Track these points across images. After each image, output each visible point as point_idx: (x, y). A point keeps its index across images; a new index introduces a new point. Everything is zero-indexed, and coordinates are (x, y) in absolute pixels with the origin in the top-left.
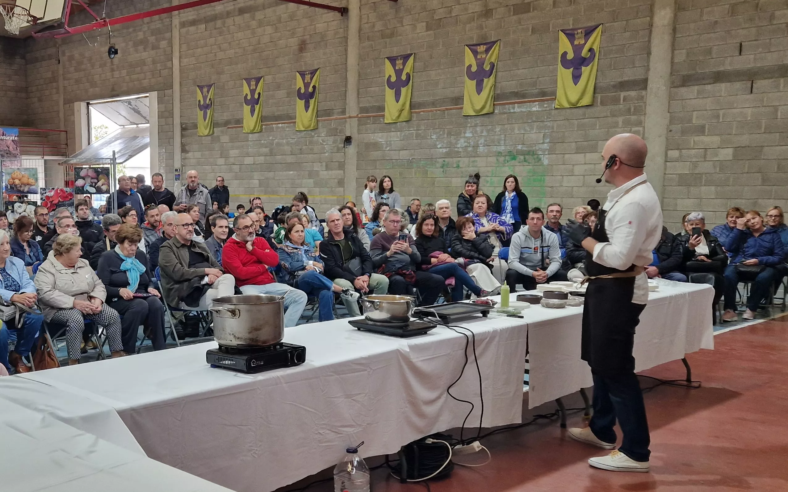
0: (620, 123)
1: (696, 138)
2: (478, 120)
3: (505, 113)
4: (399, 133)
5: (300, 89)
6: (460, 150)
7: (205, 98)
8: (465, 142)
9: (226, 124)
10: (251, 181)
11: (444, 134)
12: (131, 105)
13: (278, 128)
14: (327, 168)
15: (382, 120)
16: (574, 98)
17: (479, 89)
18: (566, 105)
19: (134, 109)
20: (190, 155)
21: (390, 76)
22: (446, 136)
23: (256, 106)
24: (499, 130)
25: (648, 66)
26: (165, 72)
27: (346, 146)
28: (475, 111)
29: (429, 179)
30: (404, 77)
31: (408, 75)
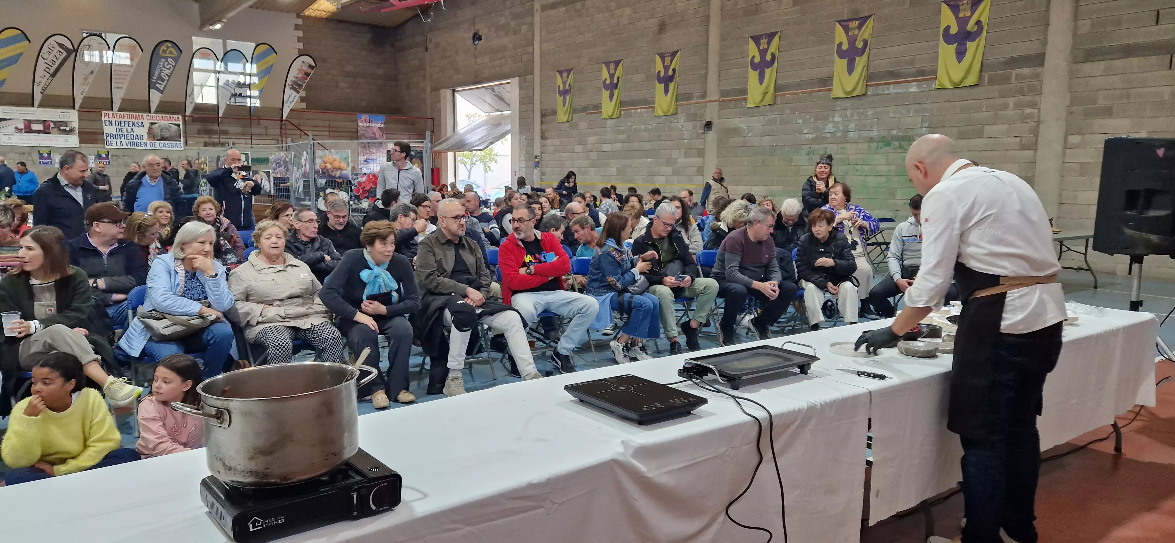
0: (1011, 105)
1: (1102, 122)
2: (848, 103)
3: (878, 95)
4: (762, 118)
5: (659, 72)
6: (828, 136)
7: (564, 83)
8: (833, 127)
9: (584, 109)
10: (608, 169)
11: (810, 118)
12: (494, 92)
13: (635, 113)
14: (686, 155)
15: (744, 104)
16: (957, 77)
17: (850, 69)
18: (948, 85)
19: (497, 96)
20: (549, 142)
21: (754, 57)
22: (812, 120)
23: (614, 91)
24: (872, 113)
25: (1046, 38)
26: (525, 58)
27: (706, 132)
28: (845, 92)
29: (792, 168)
30: (768, 58)
31: (773, 56)
